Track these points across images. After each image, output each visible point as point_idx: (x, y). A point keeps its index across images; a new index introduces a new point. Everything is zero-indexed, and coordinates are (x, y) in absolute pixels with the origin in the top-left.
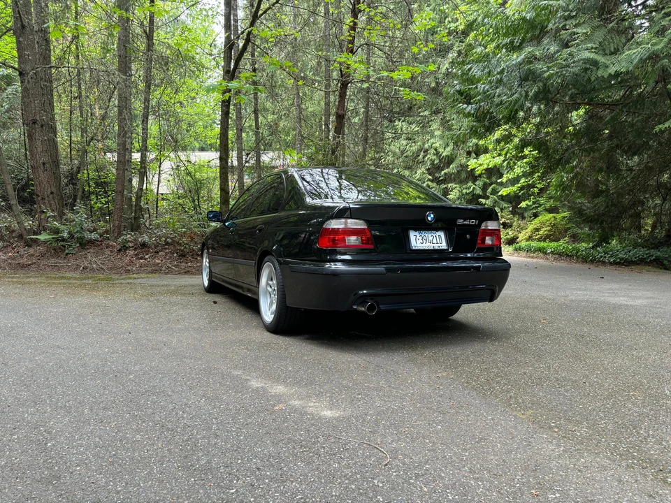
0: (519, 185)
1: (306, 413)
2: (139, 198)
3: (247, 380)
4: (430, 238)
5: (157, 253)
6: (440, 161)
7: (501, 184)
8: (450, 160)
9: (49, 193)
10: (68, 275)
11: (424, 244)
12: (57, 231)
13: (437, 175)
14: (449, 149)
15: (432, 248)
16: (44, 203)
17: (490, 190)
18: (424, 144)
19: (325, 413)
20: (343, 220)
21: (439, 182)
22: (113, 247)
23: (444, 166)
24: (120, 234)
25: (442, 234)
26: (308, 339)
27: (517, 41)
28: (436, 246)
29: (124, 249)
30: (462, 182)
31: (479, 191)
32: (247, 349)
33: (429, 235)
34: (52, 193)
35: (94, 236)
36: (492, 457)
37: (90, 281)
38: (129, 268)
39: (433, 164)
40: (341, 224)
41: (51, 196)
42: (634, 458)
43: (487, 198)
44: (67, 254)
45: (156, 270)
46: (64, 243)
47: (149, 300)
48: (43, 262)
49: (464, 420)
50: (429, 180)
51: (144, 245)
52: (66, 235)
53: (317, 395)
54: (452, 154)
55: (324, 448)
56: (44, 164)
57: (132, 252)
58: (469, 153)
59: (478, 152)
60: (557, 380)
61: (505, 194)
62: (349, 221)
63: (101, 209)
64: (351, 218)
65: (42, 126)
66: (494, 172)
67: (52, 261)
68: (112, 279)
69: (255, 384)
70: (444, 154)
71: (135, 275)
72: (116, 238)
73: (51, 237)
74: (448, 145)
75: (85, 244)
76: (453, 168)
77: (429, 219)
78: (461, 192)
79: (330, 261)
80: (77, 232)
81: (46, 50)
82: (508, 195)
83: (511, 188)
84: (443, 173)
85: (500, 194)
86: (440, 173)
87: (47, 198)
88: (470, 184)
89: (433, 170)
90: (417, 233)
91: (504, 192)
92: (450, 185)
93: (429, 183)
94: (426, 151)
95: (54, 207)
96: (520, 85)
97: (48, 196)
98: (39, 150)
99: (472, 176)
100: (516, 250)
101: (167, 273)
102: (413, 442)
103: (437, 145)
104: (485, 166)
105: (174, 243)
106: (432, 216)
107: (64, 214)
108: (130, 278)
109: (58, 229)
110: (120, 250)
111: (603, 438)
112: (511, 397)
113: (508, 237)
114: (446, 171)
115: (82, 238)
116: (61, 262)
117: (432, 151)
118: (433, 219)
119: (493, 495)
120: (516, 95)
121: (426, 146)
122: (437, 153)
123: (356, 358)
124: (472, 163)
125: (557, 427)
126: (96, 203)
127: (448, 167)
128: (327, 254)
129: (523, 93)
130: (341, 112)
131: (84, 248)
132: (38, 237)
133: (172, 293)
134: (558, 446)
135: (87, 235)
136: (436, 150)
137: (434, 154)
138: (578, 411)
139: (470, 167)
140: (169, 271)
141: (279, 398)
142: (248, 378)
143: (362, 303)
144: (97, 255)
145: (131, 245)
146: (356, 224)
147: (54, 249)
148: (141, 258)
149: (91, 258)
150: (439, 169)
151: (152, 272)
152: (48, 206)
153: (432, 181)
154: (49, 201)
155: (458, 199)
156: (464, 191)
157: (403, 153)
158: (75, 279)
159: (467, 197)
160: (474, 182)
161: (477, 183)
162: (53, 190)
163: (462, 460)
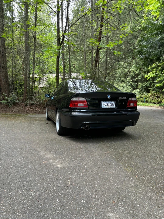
0: (163, 83)
1: (52, 165)
2: (32, 89)
3: (40, 152)
4: (109, 104)
5: (37, 107)
6: (135, 75)
7: (156, 83)
8: (138, 75)
10: (9, 114)
11: (107, 106)
12: (7, 100)
13: (134, 80)
14: (138, 71)
15: (109, 107)
16: (3, 91)
17: (152, 85)
18: (129, 69)
19: (58, 165)
20: (78, 98)
21: (135, 82)
22: (23, 105)
23: (136, 77)
24: (26, 101)
25: (114, 102)
26: (69, 137)
27: (159, 32)
28: (111, 107)
29: (26, 105)
30: (142, 82)
31: (148, 85)
32: (47, 141)
33: (109, 103)
34: (6, 88)
35: (18, 101)
36: (107, 186)
37: (14, 116)
38: (27, 112)
39: (132, 76)
40: (77, 99)
42: (161, 189)
43: (151, 87)
44: (10, 107)
45: (36, 112)
46: (9, 104)
47: (27, 123)
48: (3, 110)
49: (105, 170)
50: (131, 81)
51: (32, 104)
52: (9, 101)
53: (59, 159)
54: (139, 73)
55: (50, 179)
56: (3, 79)
57: (29, 107)
58: (145, 72)
59: (148, 72)
60: (148, 156)
61: (157, 86)
62: (80, 98)
63: (21, 93)
64: (80, 97)
65: (2, 67)
66: (153, 78)
67: (5, 109)
68: (21, 115)
69: (42, 153)
70: (136, 73)
71: (29, 114)
72: (24, 102)
73: (5, 102)
74: (137, 70)
75: (15, 104)
76: (139, 77)
77: (108, 97)
78: (142, 85)
79: (73, 112)
80: (13, 100)
81: (4, 43)
82: (158, 86)
83: (159, 84)
84: (136, 79)
85: (155, 86)
86: (135, 79)
88: (145, 83)
89: (133, 78)
90: (104, 102)
91: (157, 85)
92: (138, 83)
93: (131, 82)
94: (130, 72)
95: (6, 92)
96: (159, 48)
98: (2, 75)
99: (146, 80)
100: (160, 106)
101: (39, 113)
102: (82, 178)
103: (134, 69)
104: (150, 77)
105: (42, 104)
106: (110, 96)
107: (10, 95)
108: (26, 115)
109: (7, 99)
110: (25, 106)
111: (153, 180)
112: (127, 162)
113: (158, 101)
114: (137, 78)
115: (14, 102)
116: (8, 110)
117: (132, 72)
118: (110, 97)
119: (98, 202)
120: (157, 52)
121: (130, 70)
122: (134, 72)
123: (81, 145)
124: (146, 76)
125: (138, 175)
126: (19, 91)
127: (138, 77)
128: (72, 109)
129: (160, 51)
130: (97, 60)
132: (1, 102)
133: (36, 120)
134: (134, 183)
135: (16, 101)
136: (133, 71)
137: (133, 73)
138: (149, 169)
139: (145, 77)
140: (40, 113)
141: (47, 159)
142: (41, 151)
143: (84, 126)
144: (18, 107)
145: (29, 104)
146: (82, 99)
147: (6, 106)
148: (32, 108)
149: (17, 108)
150: (135, 78)
151: (34, 113)
153: (132, 82)
155: (141, 88)
156: (143, 85)
157: (122, 72)
158: (10, 115)
159: (144, 87)
160: (147, 82)
161: (148, 82)
163: (95, 186)
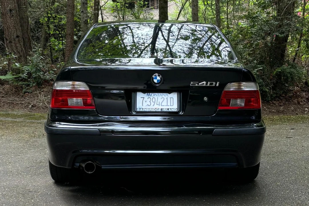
4: (160, 100)
9: (15, 36)
11: (151, 107)
15: (159, 110)
25: (174, 96)
28: (165, 109)
33: (159, 98)
34: (18, 37)
41: (17, 39)
44: (25, 93)
48: (5, 100)
52: (25, 75)
56: (11, 10)
67: (12, 98)
73: (14, 76)
75: (41, 83)
80: (34, 72)
87: (13, 42)
90: (145, 95)
97: (14, 40)
115: (39, 78)
116: (18, 100)
118: (159, 81)
131: (40, 87)
147: (16, 88)
149: (41, 97)
152: (15, 48)
154: (15, 44)
162: (19, 33)
